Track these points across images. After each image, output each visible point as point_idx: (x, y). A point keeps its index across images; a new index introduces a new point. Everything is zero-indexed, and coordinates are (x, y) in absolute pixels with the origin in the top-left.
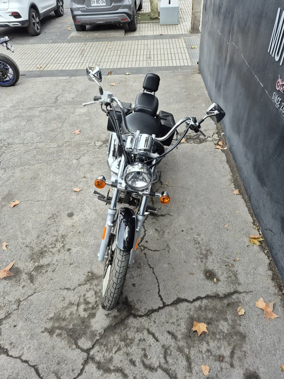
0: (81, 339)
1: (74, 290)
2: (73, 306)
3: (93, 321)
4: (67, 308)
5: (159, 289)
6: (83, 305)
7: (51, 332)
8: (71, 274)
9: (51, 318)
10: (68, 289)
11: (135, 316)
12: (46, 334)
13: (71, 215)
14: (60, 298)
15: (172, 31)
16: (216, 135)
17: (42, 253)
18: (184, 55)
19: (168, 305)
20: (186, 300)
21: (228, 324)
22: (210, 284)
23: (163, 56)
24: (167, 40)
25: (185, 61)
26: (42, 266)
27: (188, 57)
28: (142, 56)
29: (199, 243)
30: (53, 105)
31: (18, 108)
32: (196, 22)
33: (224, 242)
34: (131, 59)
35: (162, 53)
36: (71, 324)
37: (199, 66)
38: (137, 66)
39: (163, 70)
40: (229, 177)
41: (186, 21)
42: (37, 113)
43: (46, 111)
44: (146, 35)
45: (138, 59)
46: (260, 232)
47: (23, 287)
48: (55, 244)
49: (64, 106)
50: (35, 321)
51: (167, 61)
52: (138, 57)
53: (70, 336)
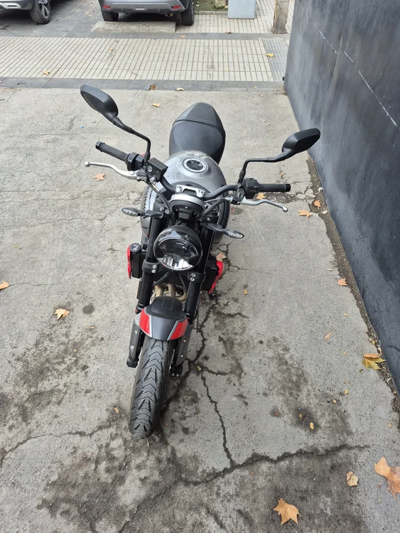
0: (101, 519)
1: (91, 435)
2: (89, 463)
3: (120, 490)
4: (80, 466)
5: (225, 438)
6: (104, 463)
7: (52, 507)
8: (87, 409)
9: (54, 483)
10: (82, 434)
11: (187, 483)
12: (45, 511)
13: (89, 310)
14: (68, 449)
15: (245, 28)
16: (311, 191)
17: (41, 373)
18: (262, 65)
19: (239, 466)
20: (267, 459)
21: (333, 501)
22: (304, 433)
23: (231, 65)
24: (238, 41)
25: (264, 74)
26: (41, 394)
27: (269, 69)
28: (200, 64)
29: (286, 362)
30: (65, 132)
31: (12, 134)
32: (282, 17)
33: (325, 362)
34: (184, 68)
35: (231, 60)
36: (86, 495)
37: (285, 83)
38: (193, 78)
39: (232, 86)
40: (331, 257)
41: (265, 13)
42: (42, 145)
43: (54, 141)
44: (207, 32)
45: (195, 68)
46: (379, 349)
47: (10, 428)
48: (64, 358)
49: (82, 135)
50: (28, 487)
51: (237, 74)
52: (195, 64)
53: (83, 514)
